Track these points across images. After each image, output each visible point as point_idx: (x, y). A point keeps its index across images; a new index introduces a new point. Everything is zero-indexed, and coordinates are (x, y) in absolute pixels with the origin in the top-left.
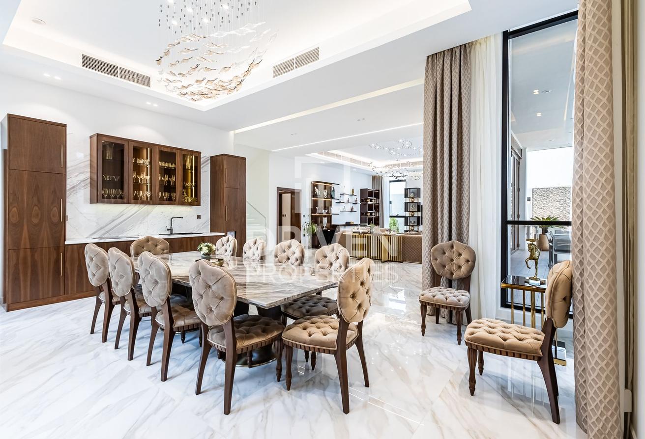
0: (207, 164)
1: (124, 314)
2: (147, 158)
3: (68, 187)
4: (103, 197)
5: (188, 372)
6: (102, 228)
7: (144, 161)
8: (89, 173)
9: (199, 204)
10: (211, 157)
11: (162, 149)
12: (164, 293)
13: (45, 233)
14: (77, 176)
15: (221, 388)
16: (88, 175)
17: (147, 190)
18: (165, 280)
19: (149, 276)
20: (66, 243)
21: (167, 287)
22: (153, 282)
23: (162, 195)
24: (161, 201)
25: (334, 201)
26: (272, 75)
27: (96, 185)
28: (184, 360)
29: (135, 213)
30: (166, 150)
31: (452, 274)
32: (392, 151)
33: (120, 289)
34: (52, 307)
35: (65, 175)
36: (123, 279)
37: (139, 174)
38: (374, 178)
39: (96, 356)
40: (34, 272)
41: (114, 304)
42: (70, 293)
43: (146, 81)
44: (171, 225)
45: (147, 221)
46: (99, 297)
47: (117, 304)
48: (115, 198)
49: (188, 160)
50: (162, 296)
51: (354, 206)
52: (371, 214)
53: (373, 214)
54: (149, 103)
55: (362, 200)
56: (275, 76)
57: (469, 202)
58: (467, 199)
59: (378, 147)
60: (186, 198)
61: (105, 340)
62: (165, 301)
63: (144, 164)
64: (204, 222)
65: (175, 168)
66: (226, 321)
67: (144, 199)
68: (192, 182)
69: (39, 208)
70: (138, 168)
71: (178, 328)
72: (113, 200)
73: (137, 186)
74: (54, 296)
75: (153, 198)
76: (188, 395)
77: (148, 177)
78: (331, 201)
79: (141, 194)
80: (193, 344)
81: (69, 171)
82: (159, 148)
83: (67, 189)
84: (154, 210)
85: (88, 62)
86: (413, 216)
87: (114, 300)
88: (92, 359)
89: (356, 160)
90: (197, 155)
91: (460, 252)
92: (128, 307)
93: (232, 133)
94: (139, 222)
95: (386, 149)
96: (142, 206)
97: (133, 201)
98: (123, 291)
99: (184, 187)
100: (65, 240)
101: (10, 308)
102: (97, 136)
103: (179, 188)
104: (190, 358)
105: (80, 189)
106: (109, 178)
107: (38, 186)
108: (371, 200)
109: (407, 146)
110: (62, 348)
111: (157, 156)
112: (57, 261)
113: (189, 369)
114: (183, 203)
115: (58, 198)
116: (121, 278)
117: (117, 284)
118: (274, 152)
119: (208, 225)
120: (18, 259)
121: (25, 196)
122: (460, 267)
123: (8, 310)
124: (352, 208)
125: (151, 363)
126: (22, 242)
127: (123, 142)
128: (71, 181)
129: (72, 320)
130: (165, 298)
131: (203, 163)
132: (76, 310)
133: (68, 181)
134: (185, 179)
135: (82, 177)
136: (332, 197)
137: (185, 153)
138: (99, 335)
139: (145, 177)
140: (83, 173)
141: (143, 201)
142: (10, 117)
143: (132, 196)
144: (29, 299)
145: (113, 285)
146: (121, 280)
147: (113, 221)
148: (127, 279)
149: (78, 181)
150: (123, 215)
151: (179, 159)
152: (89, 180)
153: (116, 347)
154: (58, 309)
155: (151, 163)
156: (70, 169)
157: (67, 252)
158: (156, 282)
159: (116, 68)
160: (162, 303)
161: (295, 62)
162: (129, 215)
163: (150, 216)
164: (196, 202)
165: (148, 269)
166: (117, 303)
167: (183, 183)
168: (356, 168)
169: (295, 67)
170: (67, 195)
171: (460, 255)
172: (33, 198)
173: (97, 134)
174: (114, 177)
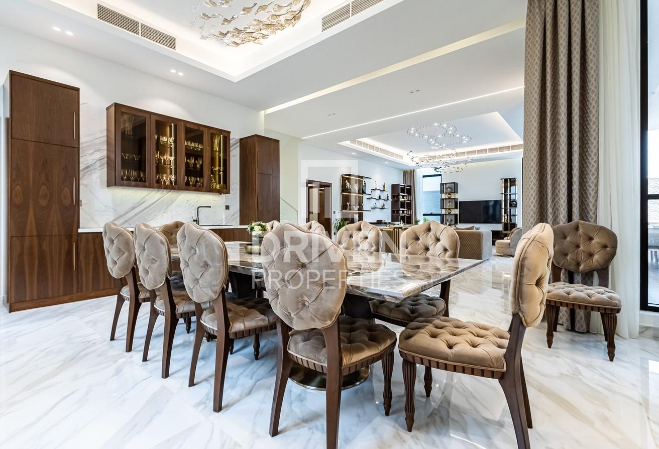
0: (235, 148)
1: (154, 313)
2: (171, 136)
3: (82, 167)
4: (122, 179)
5: (249, 396)
6: (121, 217)
7: (168, 140)
8: (106, 151)
9: (228, 192)
10: (240, 139)
11: (188, 126)
12: (218, 282)
13: (55, 218)
14: (92, 153)
15: (305, 424)
16: (105, 153)
17: (171, 174)
18: (219, 262)
19: (196, 257)
20: (80, 231)
21: (222, 273)
22: (201, 265)
23: (188, 179)
24: (187, 187)
25: (365, 197)
26: (321, 28)
27: (113, 165)
28: (238, 378)
29: (158, 200)
30: (192, 127)
31: (578, 264)
32: (431, 140)
33: (151, 278)
34: (63, 308)
35: (78, 148)
36: (155, 266)
37: (162, 154)
38: (405, 173)
39: (118, 371)
40: (42, 265)
41: (140, 301)
42: (84, 290)
43: (170, 42)
44: (198, 216)
45: (171, 211)
46: (121, 293)
47: (144, 302)
48: (136, 180)
49: (216, 141)
50: (214, 286)
51: (385, 203)
52: (403, 211)
53: (405, 212)
54: (173, 71)
55: (393, 197)
56: (323, 30)
57: (598, 170)
58: (596, 165)
59: (417, 135)
60: (215, 184)
61: (129, 348)
62: (218, 293)
63: (167, 141)
64: (233, 213)
65: (202, 149)
66: (329, 323)
67: (168, 183)
68: (220, 166)
69: (47, 187)
70: (161, 148)
71: (236, 333)
72: (133, 183)
73: (160, 168)
74: (65, 295)
75: (179, 182)
76: (258, 437)
77: (172, 158)
78: (362, 197)
79: (165, 178)
80: (245, 356)
81: (83, 148)
82: (184, 125)
83: (81, 169)
84: (178, 198)
85: (105, 14)
86: (449, 214)
87: (142, 296)
88: (113, 376)
89: (389, 152)
90: (226, 135)
91: (591, 235)
92: (161, 305)
93: (262, 113)
94: (163, 211)
95: (426, 137)
96: (165, 192)
97: (156, 185)
98: (155, 281)
99: (212, 172)
100: (78, 227)
101: (13, 308)
102: (115, 106)
103: (206, 172)
104: (247, 376)
105: (95, 169)
106: (129, 157)
107: (46, 161)
108: (403, 197)
109: (450, 132)
110: (73, 359)
111: (182, 134)
112: (69, 252)
113: (249, 393)
114: (211, 190)
115: (70, 177)
116: (153, 263)
117: (147, 272)
118: (304, 140)
119: (237, 217)
120: (22, 248)
121: (31, 171)
122: (591, 255)
123: (11, 311)
124: (384, 205)
125: (195, 381)
126: (28, 228)
127: (145, 115)
128: (85, 159)
129: (87, 323)
130: (218, 289)
131: (233, 146)
132: (92, 311)
133: (81, 160)
134: (213, 163)
135: (98, 156)
136: (364, 192)
137: (214, 132)
138: (122, 343)
139: (169, 158)
140: (99, 150)
141: (167, 185)
142: (13, 74)
143: (155, 181)
144: (36, 298)
145: (141, 273)
146: (152, 266)
147: (133, 208)
148: (161, 265)
149: (93, 160)
150: (144, 202)
151: (206, 138)
152: (106, 159)
153: (145, 359)
154: (70, 310)
155: (175, 141)
156: (84, 145)
157: (80, 242)
158: (206, 265)
159: (137, 23)
160: (214, 297)
161: (351, 8)
162: (151, 203)
163: (174, 205)
164: (225, 189)
165: (194, 247)
166: (145, 300)
167: (211, 168)
168: (388, 161)
169: (351, 14)
170: (81, 176)
171: (591, 239)
172: (40, 174)
173: (115, 103)
174: (134, 156)
